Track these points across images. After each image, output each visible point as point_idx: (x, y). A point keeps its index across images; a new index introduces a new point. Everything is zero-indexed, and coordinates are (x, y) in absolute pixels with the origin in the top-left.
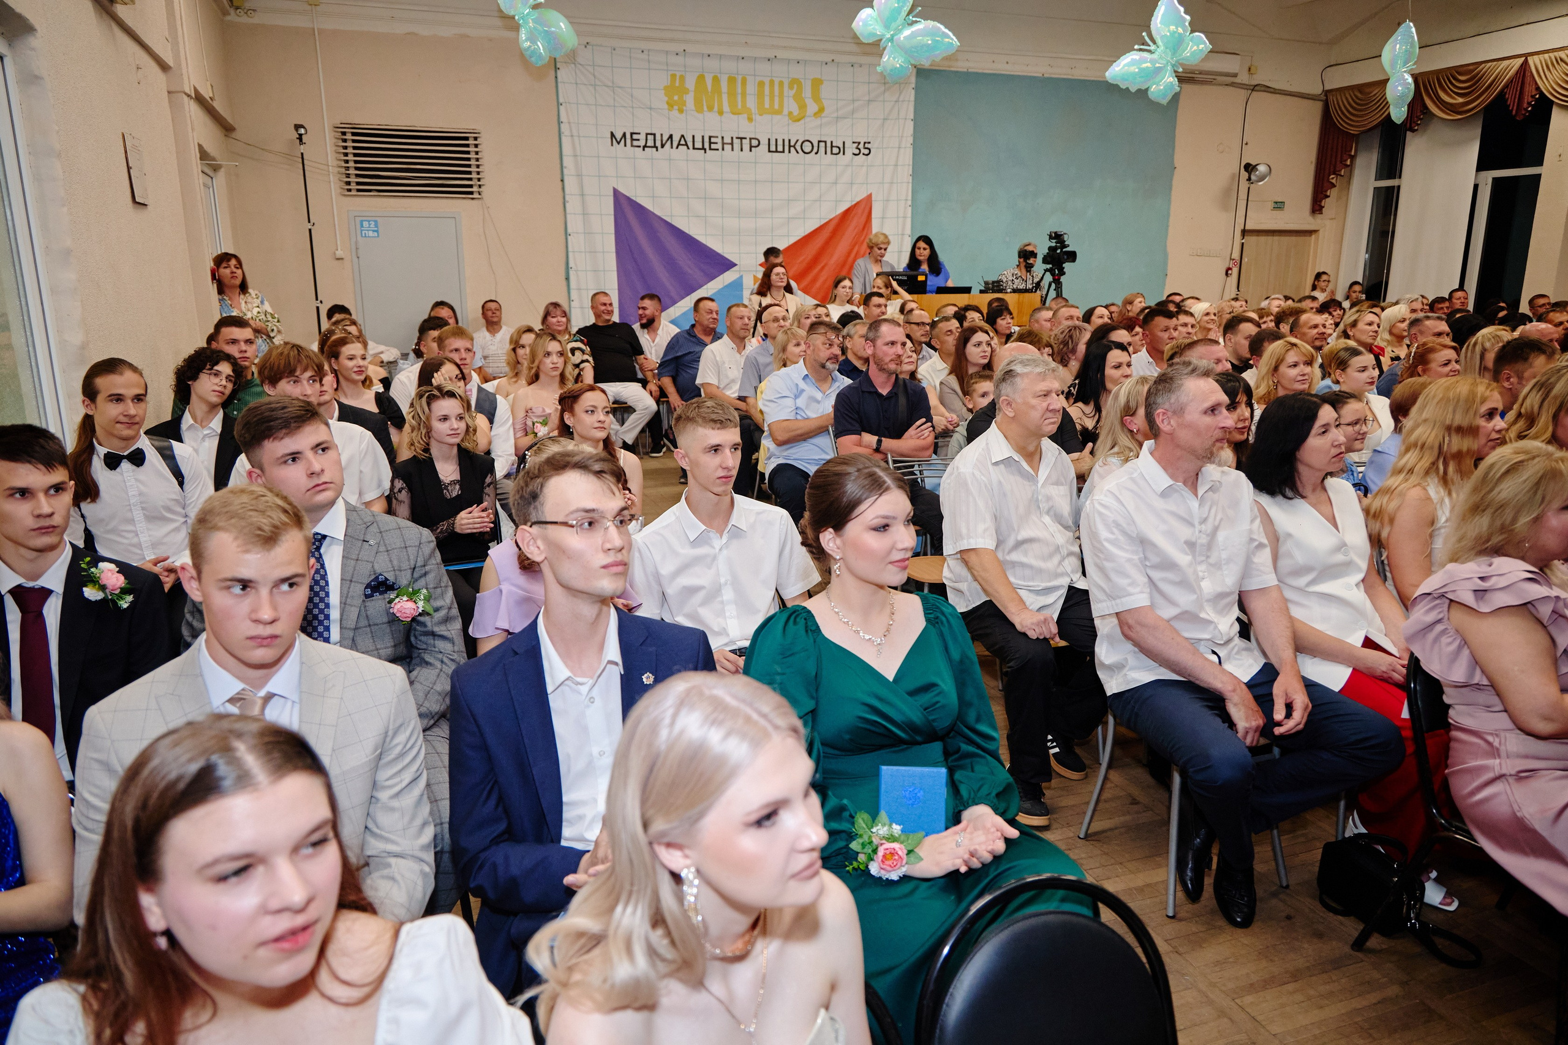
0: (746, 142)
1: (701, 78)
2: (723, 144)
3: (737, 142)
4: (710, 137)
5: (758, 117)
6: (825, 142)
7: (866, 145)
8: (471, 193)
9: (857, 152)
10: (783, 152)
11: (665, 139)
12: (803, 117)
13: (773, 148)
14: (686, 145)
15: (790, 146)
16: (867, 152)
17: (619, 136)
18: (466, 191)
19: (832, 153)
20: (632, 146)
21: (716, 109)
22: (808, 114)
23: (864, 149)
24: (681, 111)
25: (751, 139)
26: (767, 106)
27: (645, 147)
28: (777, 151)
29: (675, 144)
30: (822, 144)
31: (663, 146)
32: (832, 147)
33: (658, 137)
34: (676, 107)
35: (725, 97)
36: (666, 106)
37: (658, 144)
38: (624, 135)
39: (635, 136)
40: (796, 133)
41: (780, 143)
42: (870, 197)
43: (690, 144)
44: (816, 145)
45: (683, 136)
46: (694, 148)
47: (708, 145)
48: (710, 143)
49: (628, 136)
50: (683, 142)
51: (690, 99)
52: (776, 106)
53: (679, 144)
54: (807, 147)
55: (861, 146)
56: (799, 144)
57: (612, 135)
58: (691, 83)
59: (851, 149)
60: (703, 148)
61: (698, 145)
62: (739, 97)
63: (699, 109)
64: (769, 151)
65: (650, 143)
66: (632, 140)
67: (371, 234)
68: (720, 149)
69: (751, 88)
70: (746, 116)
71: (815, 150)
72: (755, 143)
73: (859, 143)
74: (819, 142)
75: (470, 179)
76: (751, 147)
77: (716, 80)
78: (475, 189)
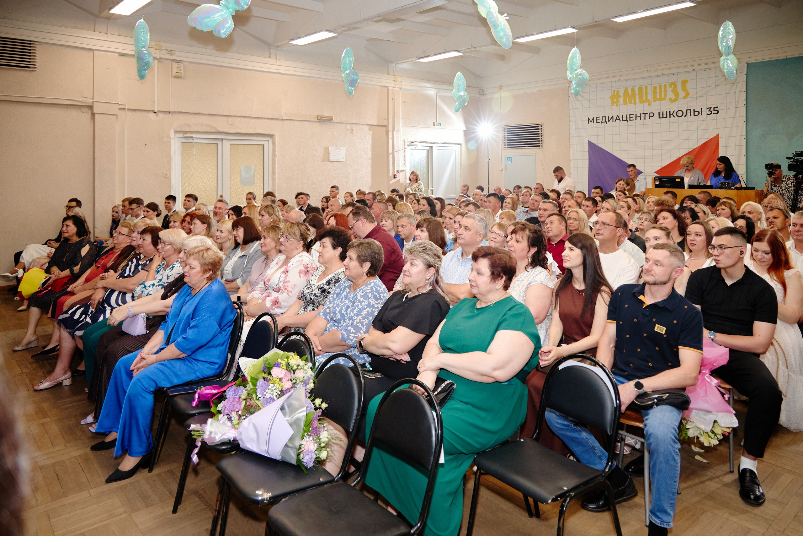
0: (647, 115)
1: (626, 90)
2: (636, 117)
3: (643, 116)
4: (630, 115)
5: (653, 103)
6: (690, 110)
7: (715, 109)
8: (539, 146)
9: (710, 112)
10: (667, 117)
11: (610, 118)
12: (678, 99)
13: (661, 116)
14: (619, 119)
15: (670, 114)
16: (716, 112)
17: (591, 119)
18: (537, 145)
19: (694, 115)
20: (596, 122)
21: (633, 102)
22: (680, 97)
23: (714, 111)
24: (617, 106)
25: (650, 113)
26: (658, 97)
27: (602, 122)
28: (663, 118)
29: (614, 120)
30: (689, 112)
31: (609, 121)
32: (694, 112)
33: (607, 118)
34: (615, 104)
35: (637, 97)
36: (611, 104)
37: (607, 121)
38: (593, 118)
39: (598, 119)
40: (673, 108)
41: (665, 113)
42: (717, 137)
43: (621, 119)
44: (685, 112)
45: (618, 116)
46: (623, 121)
47: (629, 118)
48: (630, 117)
49: (595, 119)
50: (618, 118)
51: (621, 100)
52: (663, 97)
53: (616, 120)
54: (680, 114)
55: (712, 110)
56: (675, 112)
57: (589, 119)
58: (621, 93)
59: (705, 111)
60: (627, 120)
61: (625, 119)
62: (644, 95)
63: (625, 103)
64: (659, 118)
65: (604, 120)
66: (597, 120)
67: (510, 162)
68: (635, 119)
69: (650, 90)
70: (647, 103)
71: (684, 114)
72: (651, 115)
73: (711, 108)
74: (686, 110)
75: (539, 141)
76: (650, 117)
77: (633, 90)
78: (541, 145)
